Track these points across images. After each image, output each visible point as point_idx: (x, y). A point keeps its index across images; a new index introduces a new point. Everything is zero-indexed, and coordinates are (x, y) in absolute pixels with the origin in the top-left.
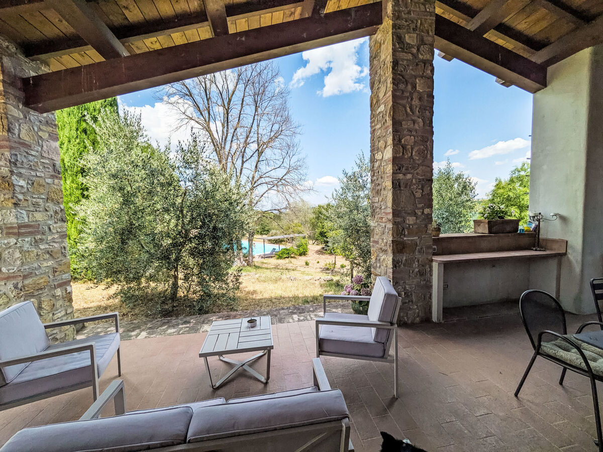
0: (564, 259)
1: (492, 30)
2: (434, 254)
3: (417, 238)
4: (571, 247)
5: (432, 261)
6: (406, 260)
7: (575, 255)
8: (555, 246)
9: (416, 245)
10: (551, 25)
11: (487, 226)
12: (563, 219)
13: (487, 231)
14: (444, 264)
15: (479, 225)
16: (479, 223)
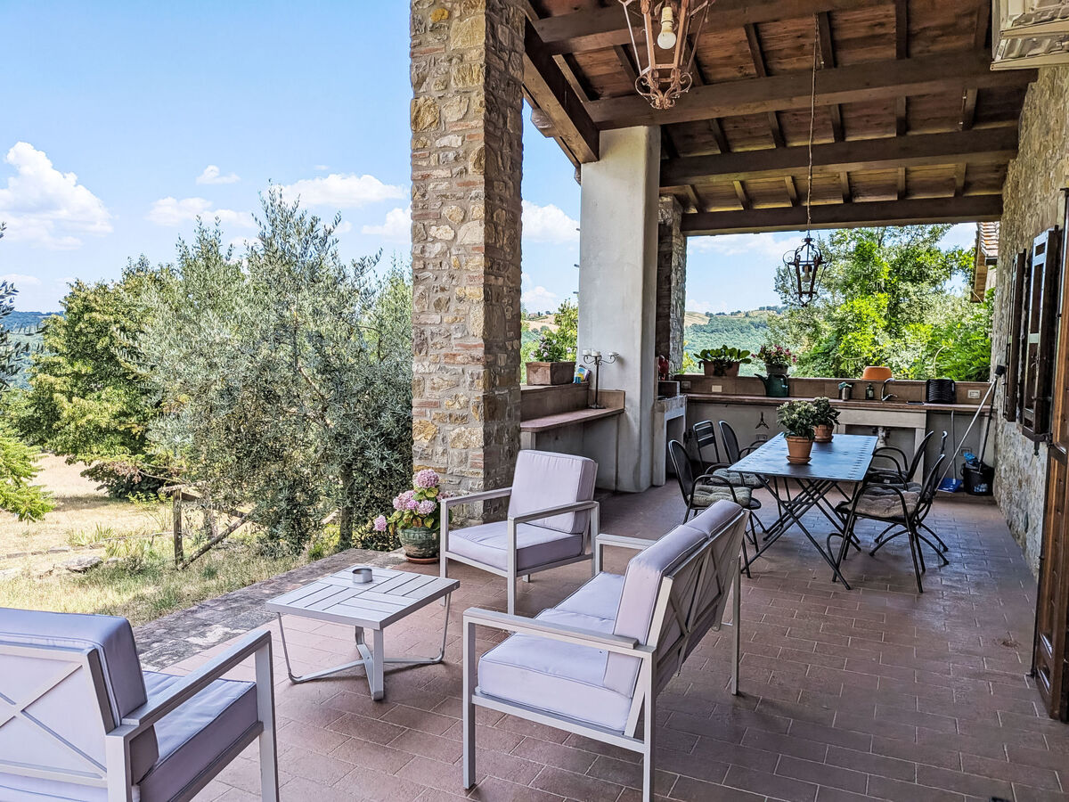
0: (623, 416)
1: (560, 55)
2: (524, 419)
3: (507, 391)
4: (629, 400)
5: (520, 430)
6: (498, 430)
7: (633, 413)
8: (612, 401)
9: (506, 404)
10: (611, 75)
11: (548, 372)
12: (620, 360)
13: (548, 381)
14: (536, 433)
15: (535, 372)
16: (536, 369)
